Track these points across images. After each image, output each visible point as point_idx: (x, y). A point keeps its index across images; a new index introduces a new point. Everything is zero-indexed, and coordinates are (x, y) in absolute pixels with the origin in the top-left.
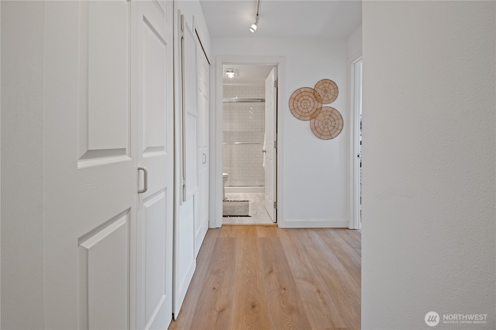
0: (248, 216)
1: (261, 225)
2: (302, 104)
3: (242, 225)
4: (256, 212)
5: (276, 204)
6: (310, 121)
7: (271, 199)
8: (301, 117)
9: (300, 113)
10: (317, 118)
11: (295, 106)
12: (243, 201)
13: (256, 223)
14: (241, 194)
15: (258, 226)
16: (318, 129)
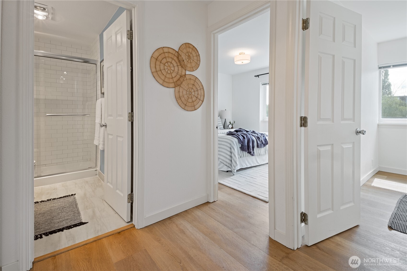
0: (82, 224)
1: (109, 234)
2: (165, 67)
3: (76, 246)
4: (94, 212)
5: (131, 198)
6: (174, 88)
7: (109, 182)
8: (164, 83)
9: (163, 78)
10: (182, 86)
11: (158, 69)
12: (64, 197)
13: (100, 234)
14: (58, 185)
15: (105, 237)
16: (183, 99)
